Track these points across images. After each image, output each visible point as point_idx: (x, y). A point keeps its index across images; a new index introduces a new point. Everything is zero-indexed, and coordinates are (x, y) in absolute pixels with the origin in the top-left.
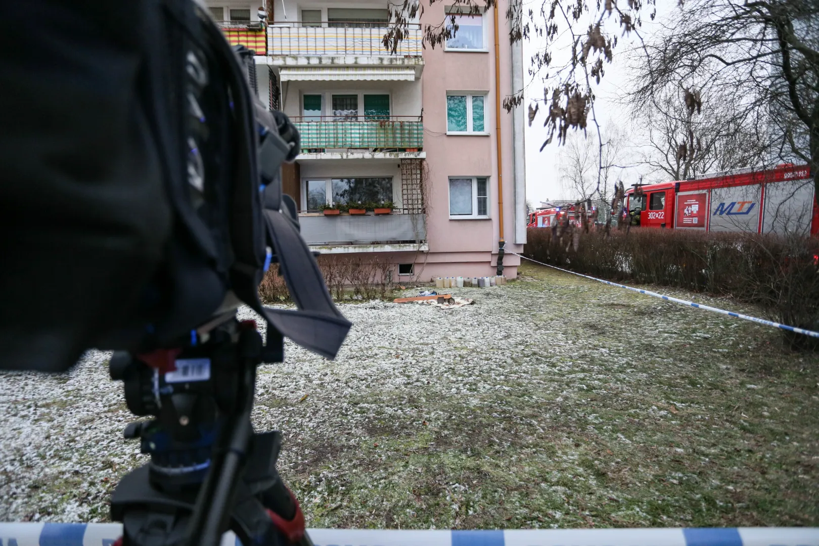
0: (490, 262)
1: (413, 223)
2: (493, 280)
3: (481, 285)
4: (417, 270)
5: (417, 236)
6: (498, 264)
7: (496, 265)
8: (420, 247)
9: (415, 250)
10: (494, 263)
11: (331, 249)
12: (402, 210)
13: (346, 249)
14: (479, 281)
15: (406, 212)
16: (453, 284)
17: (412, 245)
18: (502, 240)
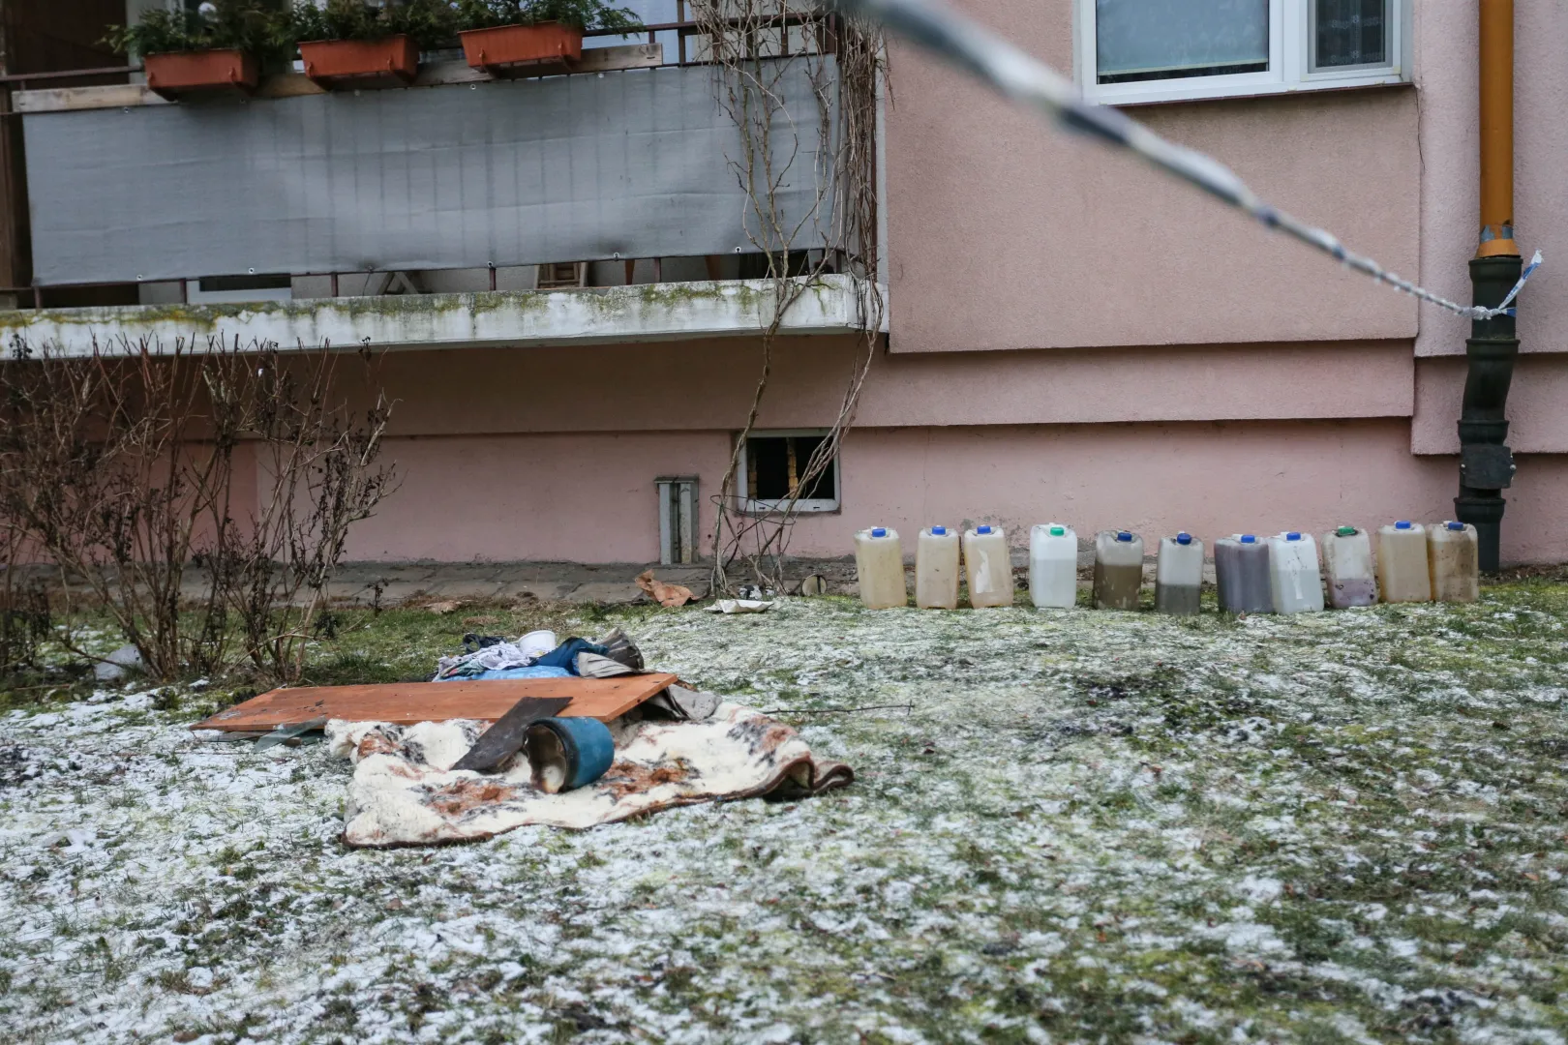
0: (1401, 425)
1: (743, 125)
2: (1352, 562)
3: (1236, 594)
4: (856, 473)
5: (769, 219)
6: (1468, 433)
7: (1446, 441)
8: (786, 301)
9: (756, 320)
10: (1435, 434)
11: (207, 321)
12: (668, 40)
13: (304, 323)
14: (1220, 557)
15: (697, 47)
16: (980, 584)
17: (730, 288)
18: (1498, 247)
